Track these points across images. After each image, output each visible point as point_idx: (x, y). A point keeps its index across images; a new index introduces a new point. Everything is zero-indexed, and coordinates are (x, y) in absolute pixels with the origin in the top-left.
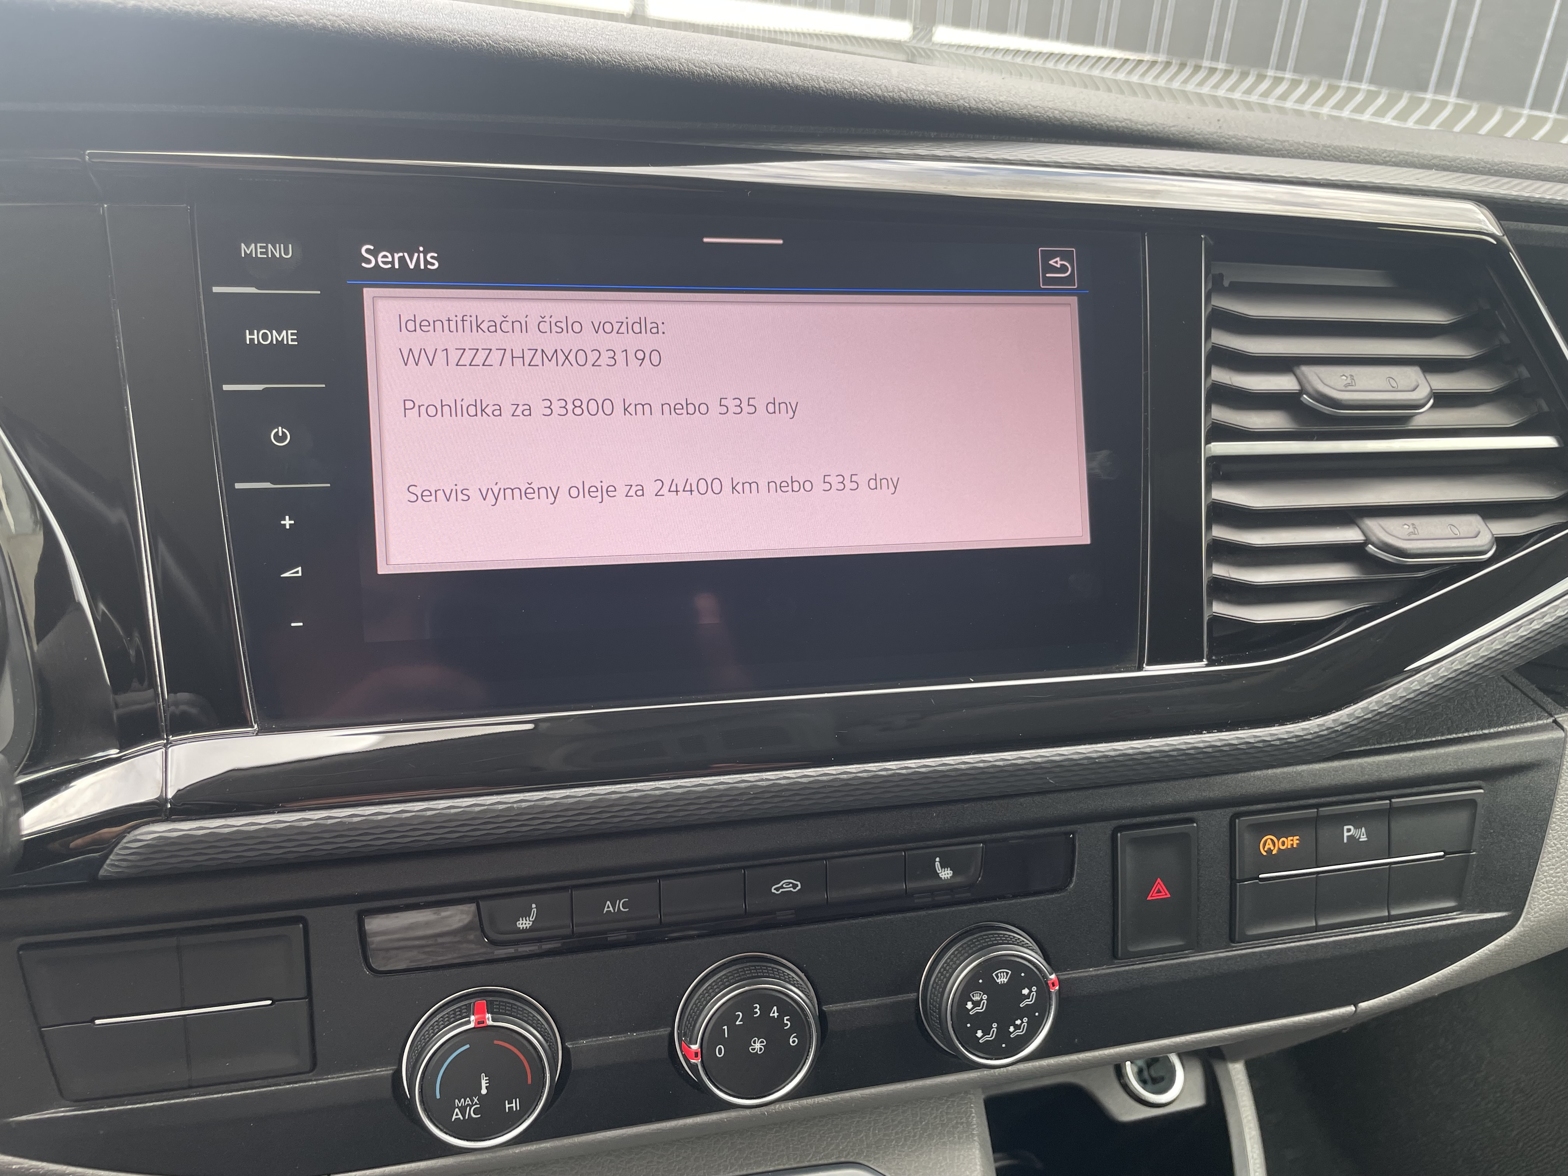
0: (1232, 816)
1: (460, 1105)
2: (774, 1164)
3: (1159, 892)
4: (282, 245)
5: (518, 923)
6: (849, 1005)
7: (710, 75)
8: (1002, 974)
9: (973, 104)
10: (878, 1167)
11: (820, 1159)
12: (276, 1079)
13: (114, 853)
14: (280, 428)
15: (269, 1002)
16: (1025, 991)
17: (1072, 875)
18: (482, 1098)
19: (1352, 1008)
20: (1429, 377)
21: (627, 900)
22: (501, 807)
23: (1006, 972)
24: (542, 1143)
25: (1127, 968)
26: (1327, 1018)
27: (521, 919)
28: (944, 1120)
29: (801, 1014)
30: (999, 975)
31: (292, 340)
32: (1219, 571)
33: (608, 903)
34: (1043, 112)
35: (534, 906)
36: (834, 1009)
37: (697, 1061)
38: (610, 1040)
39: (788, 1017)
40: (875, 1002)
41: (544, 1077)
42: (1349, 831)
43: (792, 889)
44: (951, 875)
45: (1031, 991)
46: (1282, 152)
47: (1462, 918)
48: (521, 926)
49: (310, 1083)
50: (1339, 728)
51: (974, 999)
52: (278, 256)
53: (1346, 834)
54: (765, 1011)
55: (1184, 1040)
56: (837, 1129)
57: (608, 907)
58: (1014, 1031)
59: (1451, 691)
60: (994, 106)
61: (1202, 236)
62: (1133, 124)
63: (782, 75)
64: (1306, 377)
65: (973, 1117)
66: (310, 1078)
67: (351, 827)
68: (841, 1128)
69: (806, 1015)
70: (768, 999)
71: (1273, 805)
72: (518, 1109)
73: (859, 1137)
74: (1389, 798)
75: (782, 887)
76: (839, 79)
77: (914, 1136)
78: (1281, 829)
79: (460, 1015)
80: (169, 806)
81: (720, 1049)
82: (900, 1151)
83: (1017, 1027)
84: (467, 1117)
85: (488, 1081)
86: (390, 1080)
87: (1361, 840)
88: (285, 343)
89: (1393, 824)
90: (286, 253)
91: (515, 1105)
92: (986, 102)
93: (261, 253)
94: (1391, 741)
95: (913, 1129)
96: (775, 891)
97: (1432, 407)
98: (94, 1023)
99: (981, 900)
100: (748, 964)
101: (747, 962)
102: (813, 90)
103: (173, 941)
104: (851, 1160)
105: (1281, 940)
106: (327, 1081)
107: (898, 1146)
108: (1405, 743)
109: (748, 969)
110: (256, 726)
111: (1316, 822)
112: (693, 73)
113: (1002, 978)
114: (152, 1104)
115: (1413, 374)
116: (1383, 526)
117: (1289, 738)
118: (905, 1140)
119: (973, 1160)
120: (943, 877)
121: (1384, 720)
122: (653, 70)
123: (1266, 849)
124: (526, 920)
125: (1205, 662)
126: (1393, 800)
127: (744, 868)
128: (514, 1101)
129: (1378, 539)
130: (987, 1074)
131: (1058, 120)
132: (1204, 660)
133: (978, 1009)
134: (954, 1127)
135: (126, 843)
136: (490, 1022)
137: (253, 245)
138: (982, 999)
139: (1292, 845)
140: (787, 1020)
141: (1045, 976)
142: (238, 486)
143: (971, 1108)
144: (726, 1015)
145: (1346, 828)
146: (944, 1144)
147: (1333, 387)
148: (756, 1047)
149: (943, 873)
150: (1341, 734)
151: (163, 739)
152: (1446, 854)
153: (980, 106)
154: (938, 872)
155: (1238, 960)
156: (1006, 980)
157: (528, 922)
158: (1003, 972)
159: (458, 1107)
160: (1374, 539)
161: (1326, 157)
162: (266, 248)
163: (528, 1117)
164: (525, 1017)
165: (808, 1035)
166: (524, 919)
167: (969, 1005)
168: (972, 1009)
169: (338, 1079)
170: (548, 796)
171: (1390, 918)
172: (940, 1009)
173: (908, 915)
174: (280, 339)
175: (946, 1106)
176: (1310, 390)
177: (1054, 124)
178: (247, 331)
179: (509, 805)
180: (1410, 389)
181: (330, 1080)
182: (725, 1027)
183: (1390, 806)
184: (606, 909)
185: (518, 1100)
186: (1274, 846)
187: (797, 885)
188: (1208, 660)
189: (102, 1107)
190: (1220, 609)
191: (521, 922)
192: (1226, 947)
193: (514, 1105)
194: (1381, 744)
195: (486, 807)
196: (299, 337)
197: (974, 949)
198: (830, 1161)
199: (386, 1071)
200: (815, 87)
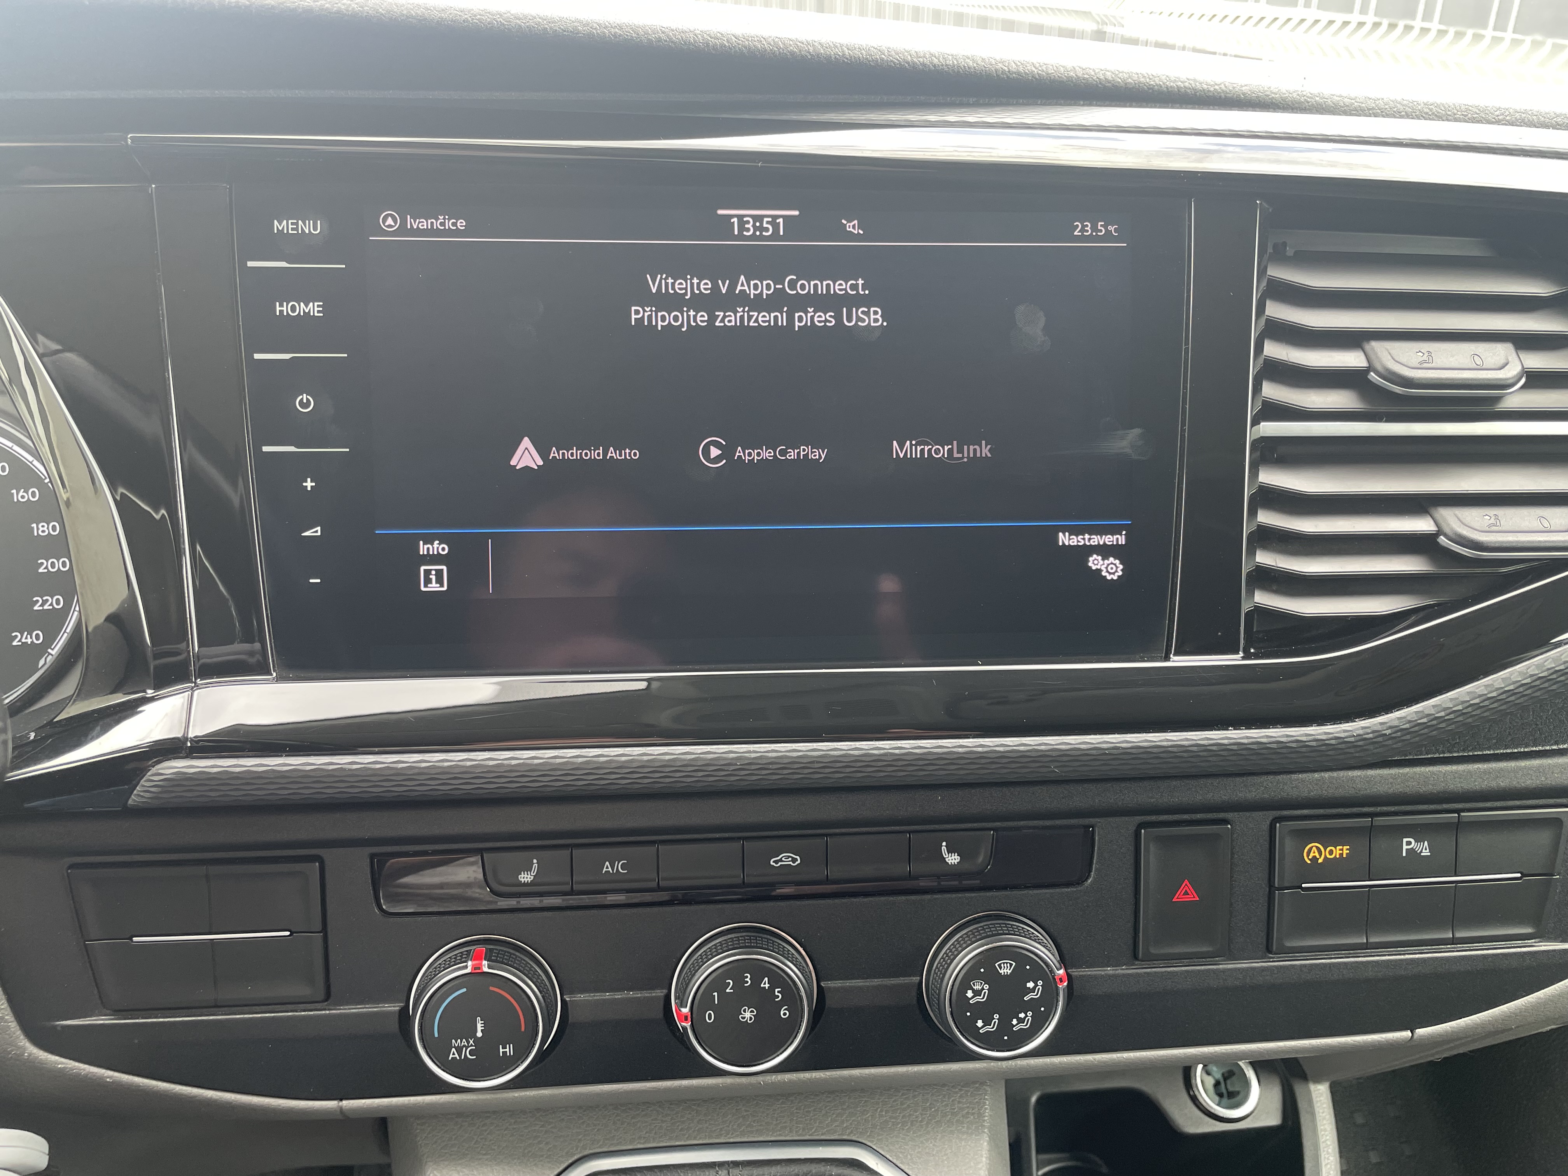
0: (1273, 820)
1: (456, 1045)
2: (775, 1134)
3: (1186, 893)
4: (311, 222)
5: (520, 876)
6: (848, 983)
7: (725, 45)
8: (1005, 965)
9: (1013, 67)
10: (882, 1148)
11: (822, 1134)
12: (293, 1006)
13: (140, 784)
14: (305, 395)
15: (288, 933)
16: (1031, 985)
17: (1090, 871)
18: (477, 1040)
19: (1408, 1033)
20: (1523, 355)
21: (626, 861)
22: (491, 763)
23: (1010, 963)
24: (541, 1090)
25: (1149, 970)
26: (1379, 1041)
27: (522, 873)
28: (954, 1109)
29: (794, 988)
30: (1002, 965)
31: (318, 312)
32: (1265, 558)
33: (607, 863)
34: (1093, 73)
35: (535, 861)
36: (833, 985)
37: (688, 1025)
38: (607, 997)
39: (780, 989)
40: (876, 982)
41: (537, 1026)
42: (1408, 844)
43: (791, 863)
44: (958, 861)
45: (1036, 985)
46: (1374, 111)
47: (1541, 946)
48: (523, 880)
49: (324, 1012)
50: (1388, 732)
51: (975, 988)
52: (307, 231)
53: (1405, 847)
54: (757, 981)
55: (1213, 1051)
56: (845, 1107)
57: (607, 868)
58: (1017, 1024)
59: (1526, 698)
60: (1036, 69)
61: (1258, 202)
62: (1197, 84)
63: (803, 43)
64: (1376, 354)
65: (986, 1109)
66: (324, 1007)
67: (350, 773)
68: (848, 1107)
69: (798, 989)
70: (760, 970)
71: (1321, 811)
72: (512, 1054)
73: (864, 1118)
74: (1458, 811)
75: (781, 860)
76: (865, 46)
77: (921, 1121)
78: (1328, 837)
79: (460, 959)
80: (189, 744)
81: (710, 1015)
82: (904, 1135)
83: (1021, 1021)
84: (463, 1058)
85: (483, 1025)
86: (397, 1016)
87: (1422, 854)
88: (312, 314)
89: (1460, 840)
90: (315, 229)
91: (509, 1050)
92: (1028, 65)
93: (292, 229)
94: (1464, 751)
95: (922, 1114)
96: (774, 864)
97: (1522, 387)
98: (132, 940)
99: (990, 889)
100: (744, 934)
101: (742, 932)
102: (836, 57)
103: (202, 870)
104: (854, 1138)
105: (1326, 955)
106: (339, 1011)
107: (903, 1129)
108: (1479, 753)
109: (743, 938)
110: (275, 674)
111: (1371, 831)
112: (708, 44)
113: (1006, 969)
114: (181, 1019)
115: (1502, 351)
116: (1460, 516)
117: (1327, 740)
118: (912, 1125)
119: (979, 1152)
120: (949, 862)
121: (1443, 725)
122: (666, 43)
123: (1310, 857)
124: (528, 874)
125: (1241, 654)
126: (1462, 814)
127: (744, 839)
128: (508, 1046)
129: (1452, 529)
130: (993, 1066)
131: (1109, 82)
132: (1240, 653)
133: (978, 999)
134: (965, 1116)
135: (150, 776)
136: (486, 969)
137: (285, 222)
138: (983, 989)
139: (1341, 855)
140: (778, 992)
141: (1052, 971)
142: (265, 449)
143: (987, 1099)
144: (716, 982)
145: (1405, 840)
146: (952, 1132)
147: (1405, 364)
148: (746, 1016)
149: (950, 858)
150: (1389, 737)
151: (192, 682)
152: (1523, 875)
153: (1021, 69)
154: (945, 856)
155: (1276, 972)
156: (1009, 972)
157: (529, 876)
158: (1007, 963)
159: (455, 1047)
160: (1447, 530)
161: (1427, 116)
162: (297, 224)
163: (522, 1063)
164: (522, 967)
165: (800, 1009)
166: (526, 873)
167: (970, 994)
168: (973, 997)
169: (349, 1011)
170: (538, 755)
171: (1454, 941)
172: (939, 995)
173: (913, 897)
174: (307, 311)
175: (959, 1095)
176: (1379, 367)
177: (1105, 86)
178: (278, 303)
179: (500, 762)
180: (1497, 367)
181: (341, 1011)
182: (716, 994)
183: (1459, 819)
184: (605, 870)
185: (511, 1045)
186: (1320, 856)
187: (797, 860)
188: (1244, 652)
189: (138, 1018)
190: (1263, 599)
191: (522, 875)
192: (1262, 957)
193: (507, 1050)
194: (1451, 753)
195: (477, 762)
196: (325, 309)
197: (978, 937)
198: (832, 1138)
199: (394, 1008)
200: (839, 55)
